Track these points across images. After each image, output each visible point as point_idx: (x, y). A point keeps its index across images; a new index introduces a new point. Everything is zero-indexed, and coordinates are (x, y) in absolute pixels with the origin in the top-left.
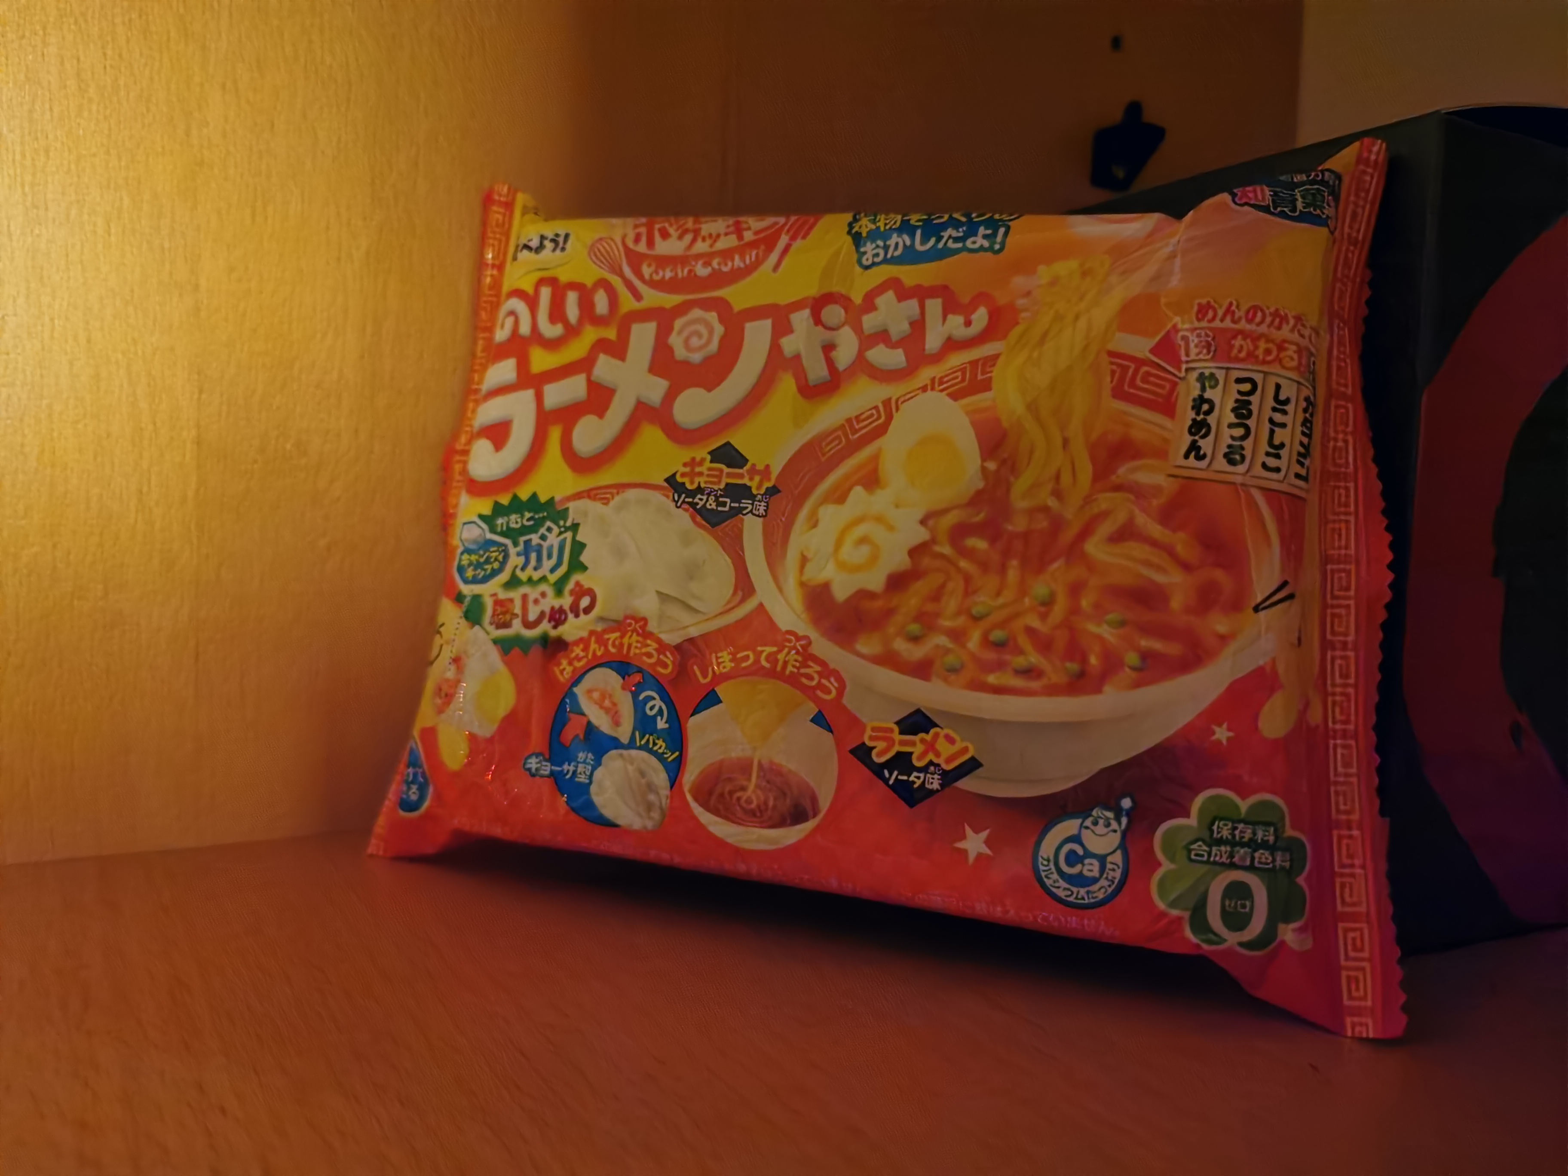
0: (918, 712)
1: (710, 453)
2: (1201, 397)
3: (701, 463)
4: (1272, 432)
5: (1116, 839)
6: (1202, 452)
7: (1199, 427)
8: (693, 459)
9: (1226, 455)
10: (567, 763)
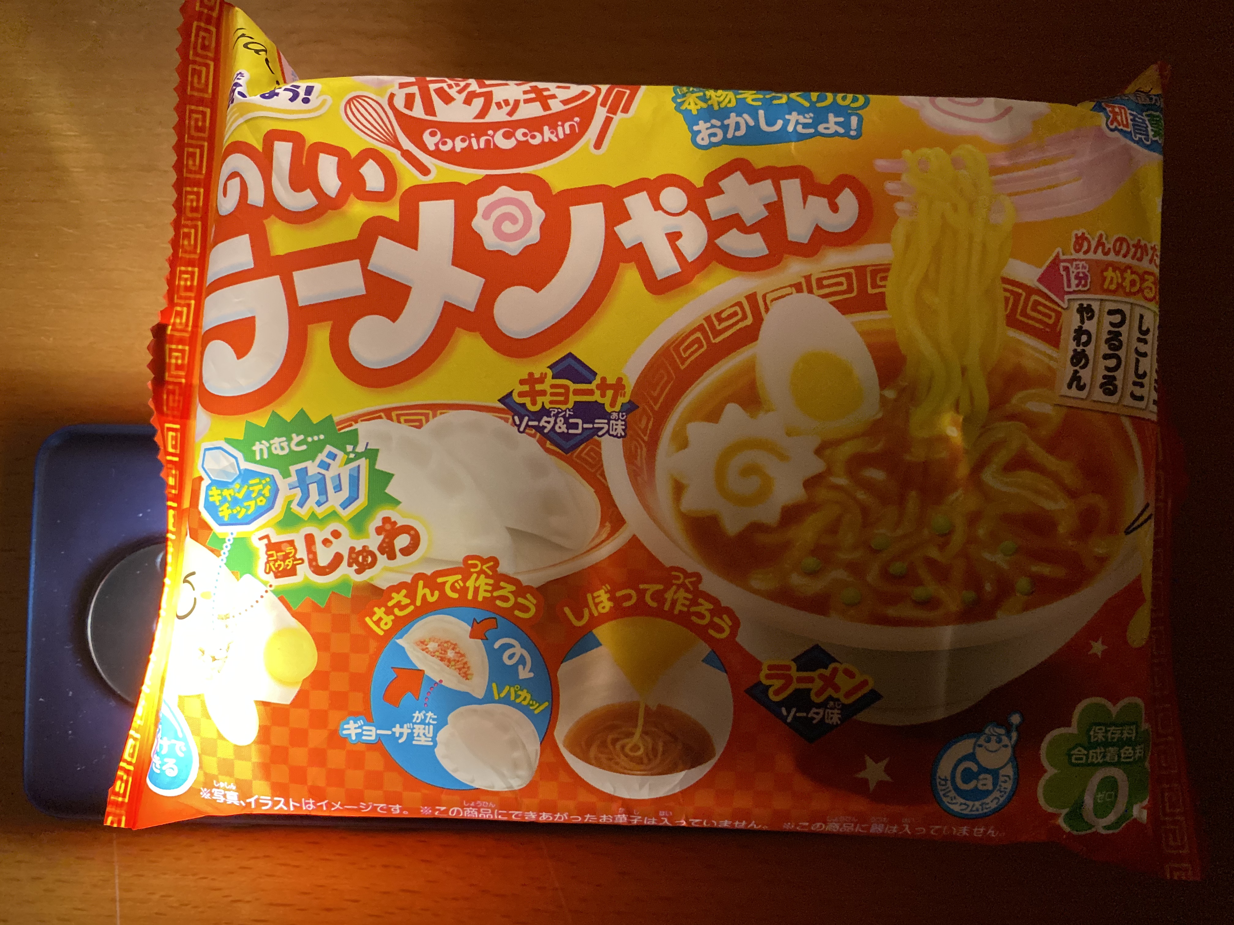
0: (817, 647)
1: (550, 367)
2: (1080, 327)
3: (542, 380)
4: (1137, 361)
5: (1009, 752)
6: (1082, 384)
7: (1079, 358)
8: (531, 374)
9: (1102, 386)
10: (398, 726)
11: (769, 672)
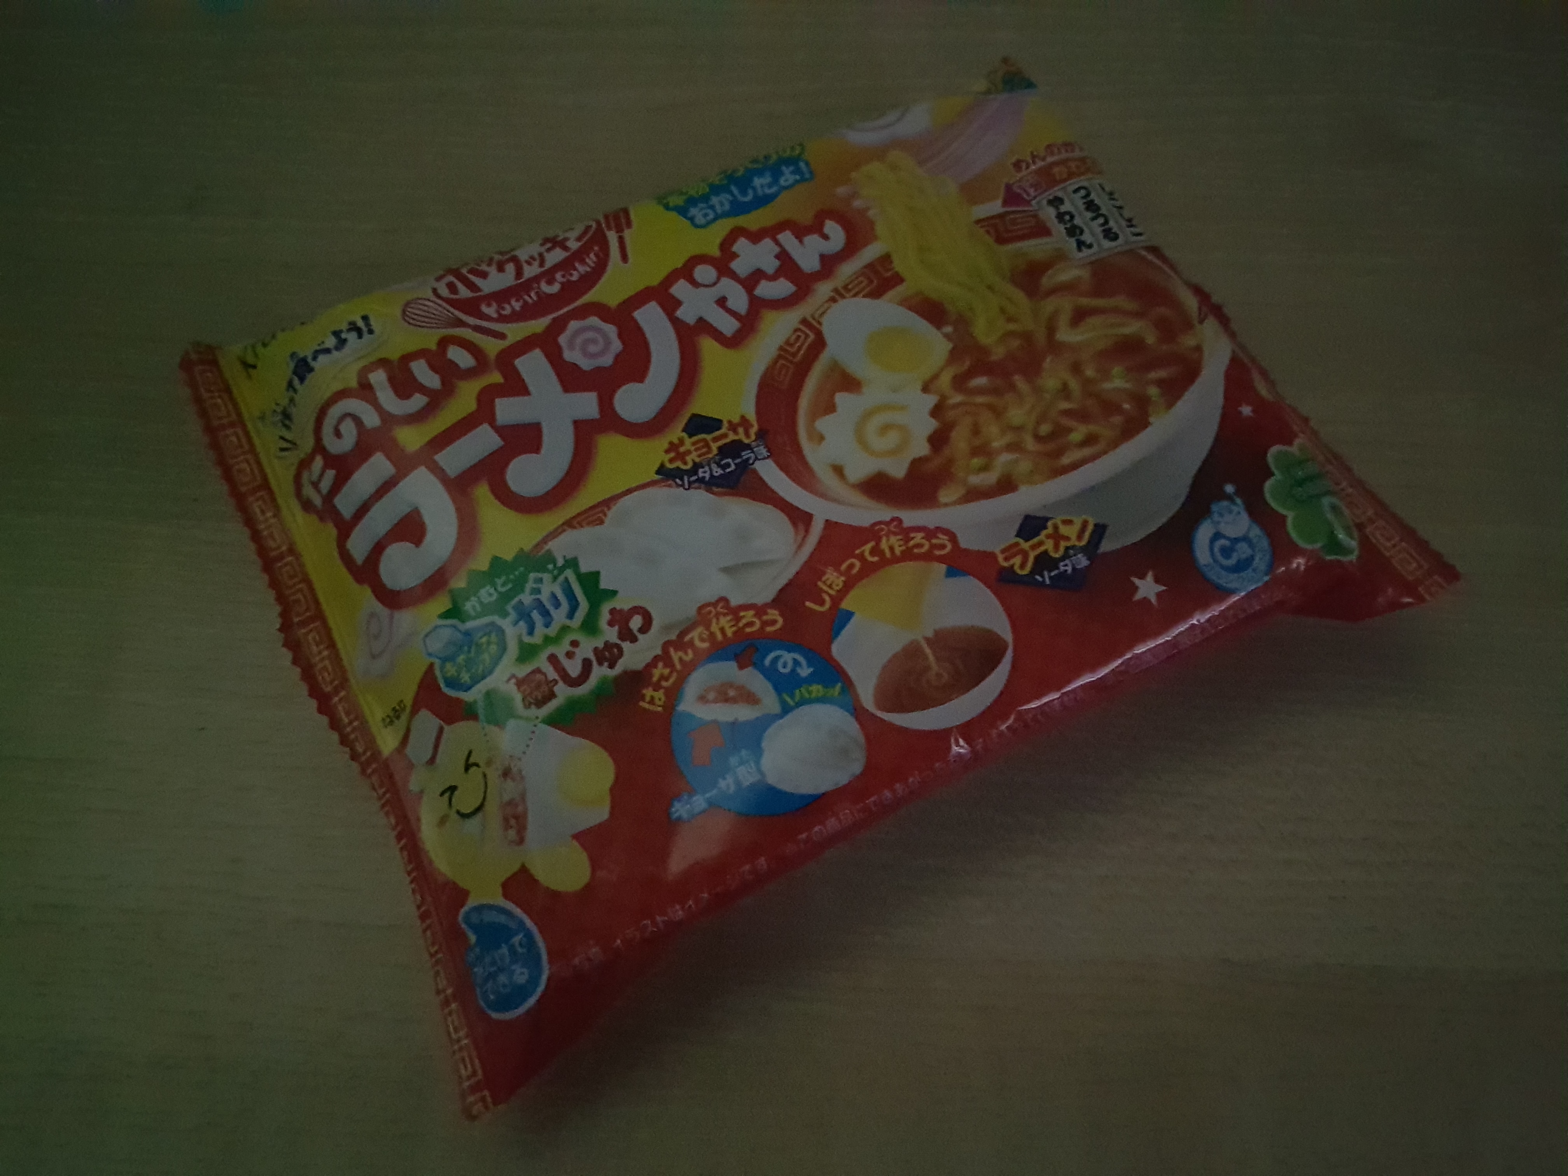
0: (1028, 518)
1: (682, 431)
2: (1059, 213)
3: (681, 442)
4: (1120, 213)
6: (1088, 243)
7: (1073, 231)
8: (671, 443)
9: (1105, 238)
11: (1004, 555)
